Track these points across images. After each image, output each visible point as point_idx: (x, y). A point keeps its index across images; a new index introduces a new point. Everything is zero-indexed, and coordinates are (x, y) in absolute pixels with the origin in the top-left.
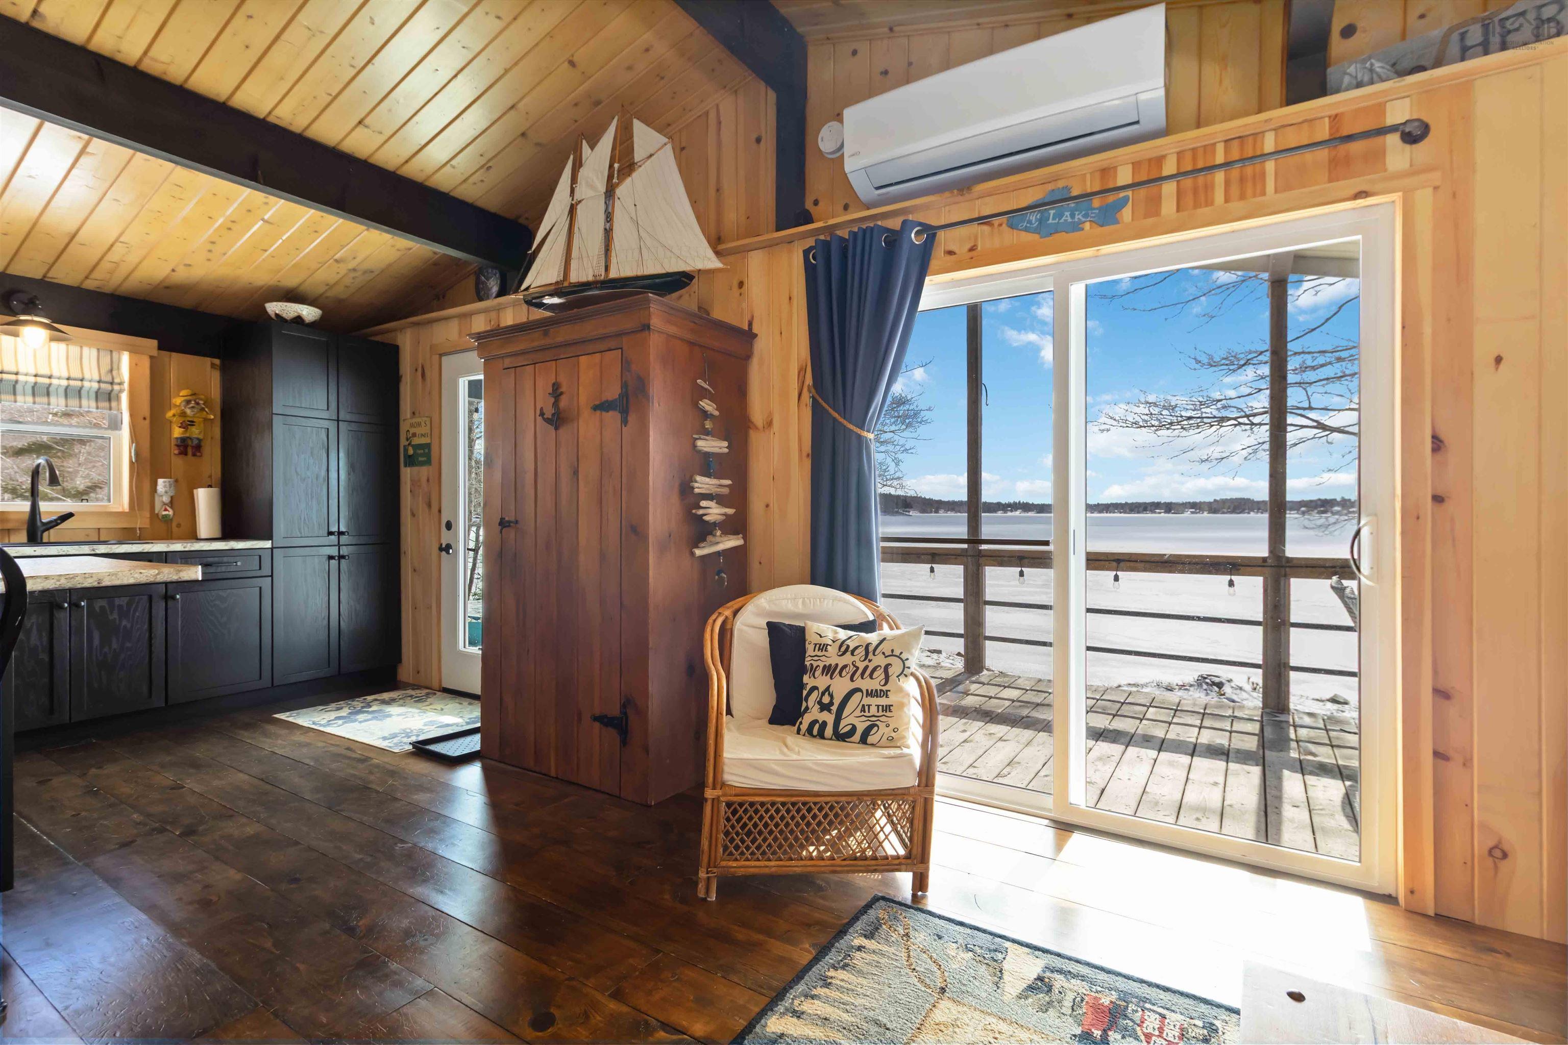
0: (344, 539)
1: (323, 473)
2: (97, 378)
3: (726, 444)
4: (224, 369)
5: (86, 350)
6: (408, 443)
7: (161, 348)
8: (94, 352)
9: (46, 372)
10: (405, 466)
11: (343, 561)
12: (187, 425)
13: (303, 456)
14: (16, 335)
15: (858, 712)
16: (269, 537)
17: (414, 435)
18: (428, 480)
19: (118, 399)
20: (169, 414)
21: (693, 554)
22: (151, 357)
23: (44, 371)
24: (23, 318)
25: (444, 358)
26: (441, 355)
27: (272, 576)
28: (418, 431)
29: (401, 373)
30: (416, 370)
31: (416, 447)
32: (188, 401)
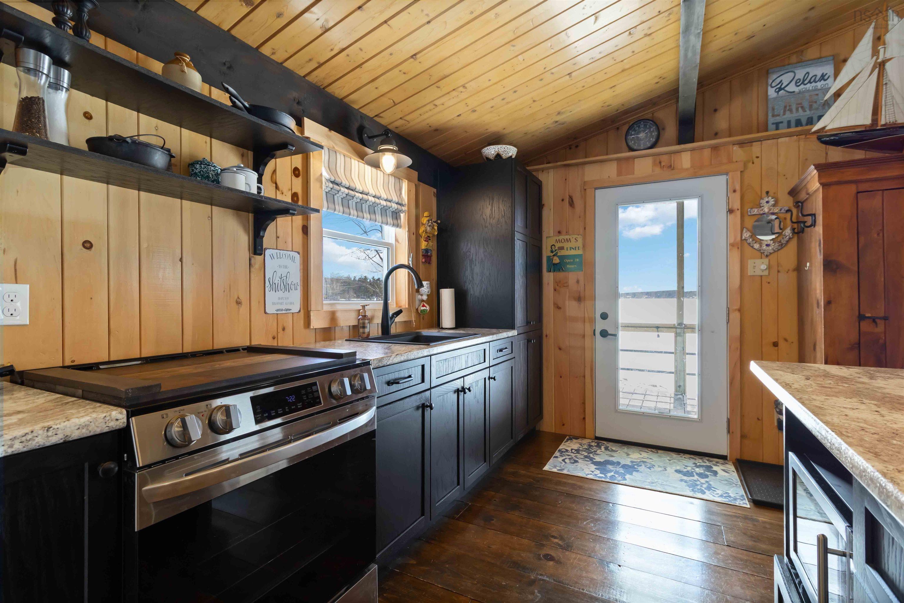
0: (531, 326)
2: (395, 200)
4: (438, 196)
6: (552, 254)
7: (419, 178)
11: (531, 343)
16: (513, 327)
18: (578, 282)
22: (415, 185)
25: (599, 191)
26: (594, 188)
27: (515, 357)
28: (566, 245)
29: (543, 203)
30: (563, 200)
31: (562, 258)
32: (429, 221)
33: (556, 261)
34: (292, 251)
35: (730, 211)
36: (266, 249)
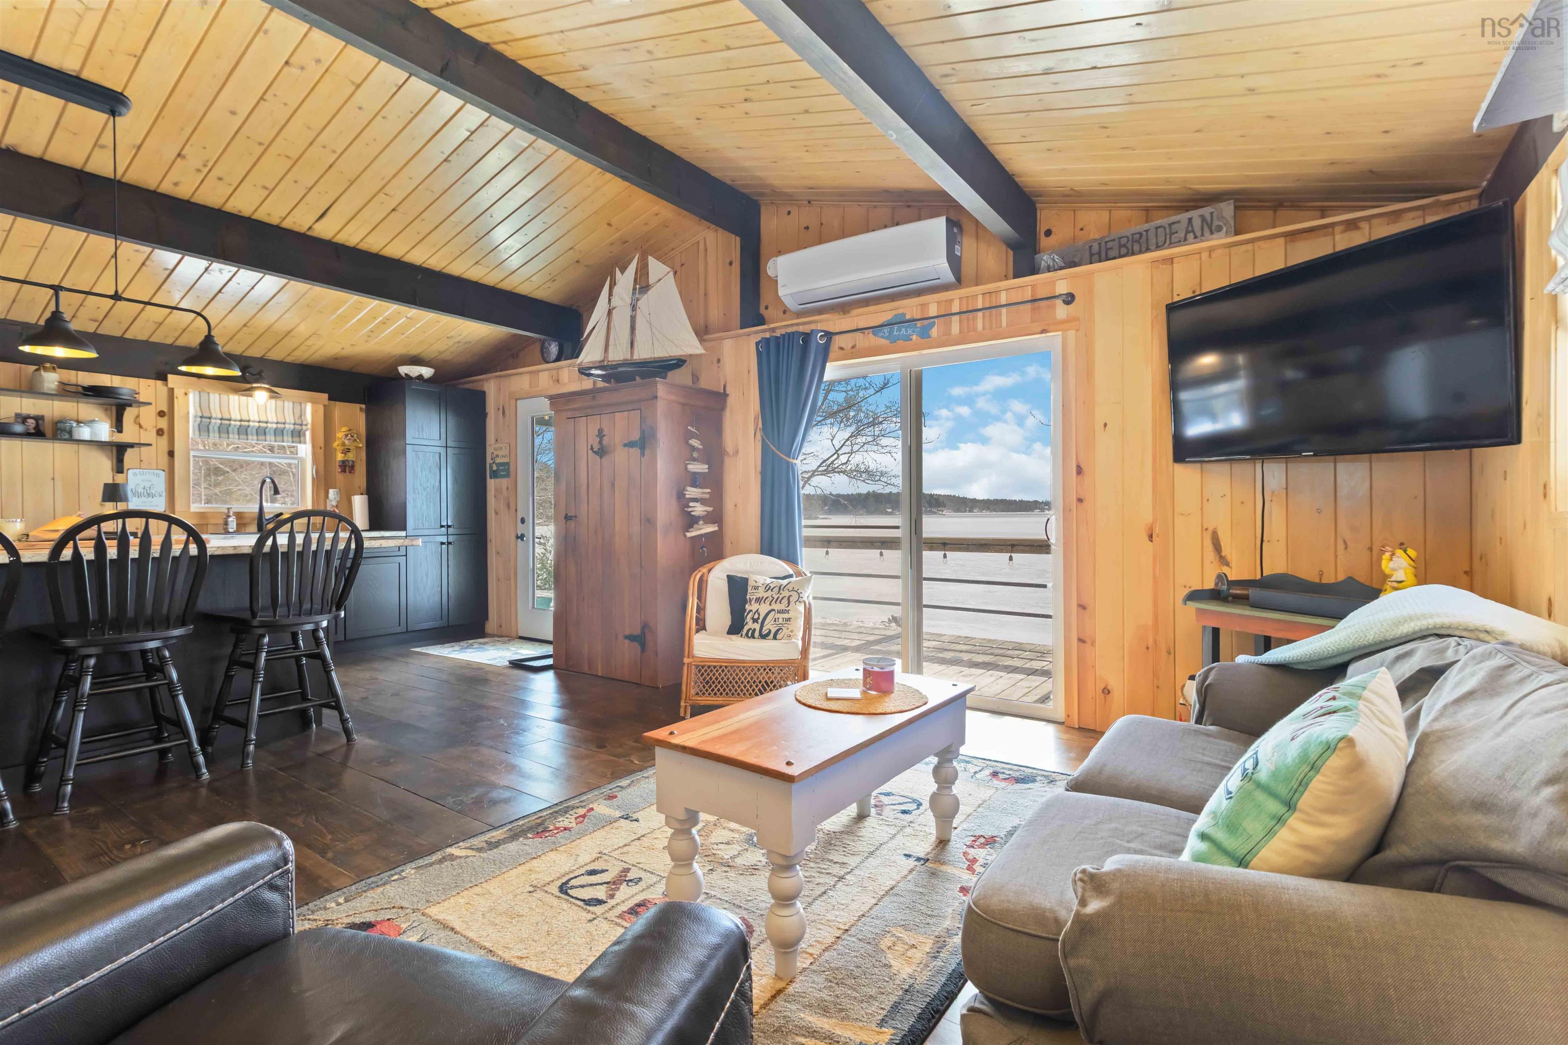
0: (451, 530)
1: (437, 484)
2: (293, 422)
3: (707, 466)
4: (368, 412)
5: (286, 403)
6: (492, 462)
7: (330, 399)
8: (291, 404)
9: (264, 419)
10: (491, 478)
11: (450, 546)
12: (346, 451)
13: (424, 473)
14: (251, 396)
15: (772, 622)
16: (403, 528)
17: (497, 456)
18: (508, 488)
19: (304, 435)
20: (335, 445)
21: (685, 536)
22: (324, 406)
23: (263, 419)
24: (255, 385)
25: (518, 402)
26: (516, 400)
27: (406, 555)
28: (500, 453)
29: (487, 412)
30: (498, 409)
31: (499, 465)
32: (347, 436)
33: (495, 468)
34: (155, 469)
36: (128, 469)
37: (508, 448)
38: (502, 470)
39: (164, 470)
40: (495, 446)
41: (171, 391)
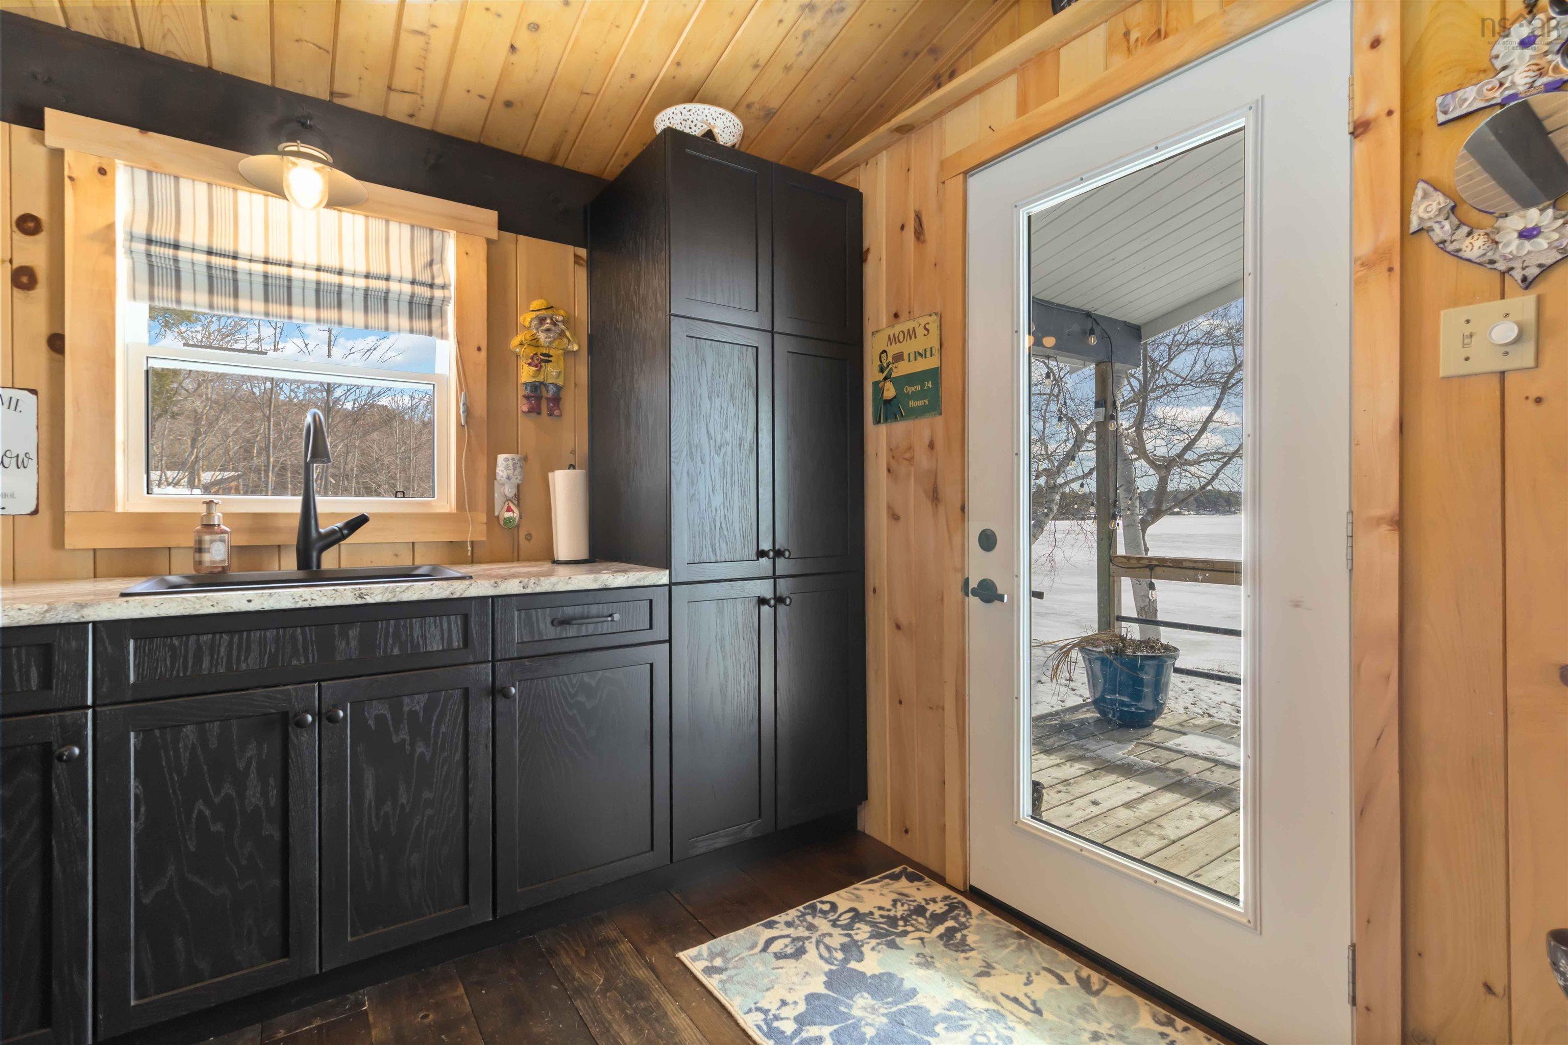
0: (783, 565)
1: (750, 435)
2: (408, 275)
4: (592, 266)
5: (394, 226)
6: (882, 376)
7: (503, 226)
8: (406, 229)
9: (334, 263)
10: (877, 421)
11: (781, 608)
12: (541, 360)
13: (718, 402)
16: (665, 563)
17: (899, 357)
18: (933, 445)
19: (442, 314)
20: (515, 341)
22: (489, 242)
23: (330, 261)
26: (965, 174)
27: (670, 641)
28: (908, 347)
29: (866, 245)
30: (903, 227)
32: (542, 320)
33: (890, 392)
34: (13, 388)
35: (1360, 129)
37: (934, 328)
38: (915, 396)
39: (34, 392)
40: (891, 332)
41: (57, 155)
